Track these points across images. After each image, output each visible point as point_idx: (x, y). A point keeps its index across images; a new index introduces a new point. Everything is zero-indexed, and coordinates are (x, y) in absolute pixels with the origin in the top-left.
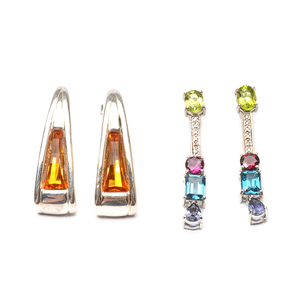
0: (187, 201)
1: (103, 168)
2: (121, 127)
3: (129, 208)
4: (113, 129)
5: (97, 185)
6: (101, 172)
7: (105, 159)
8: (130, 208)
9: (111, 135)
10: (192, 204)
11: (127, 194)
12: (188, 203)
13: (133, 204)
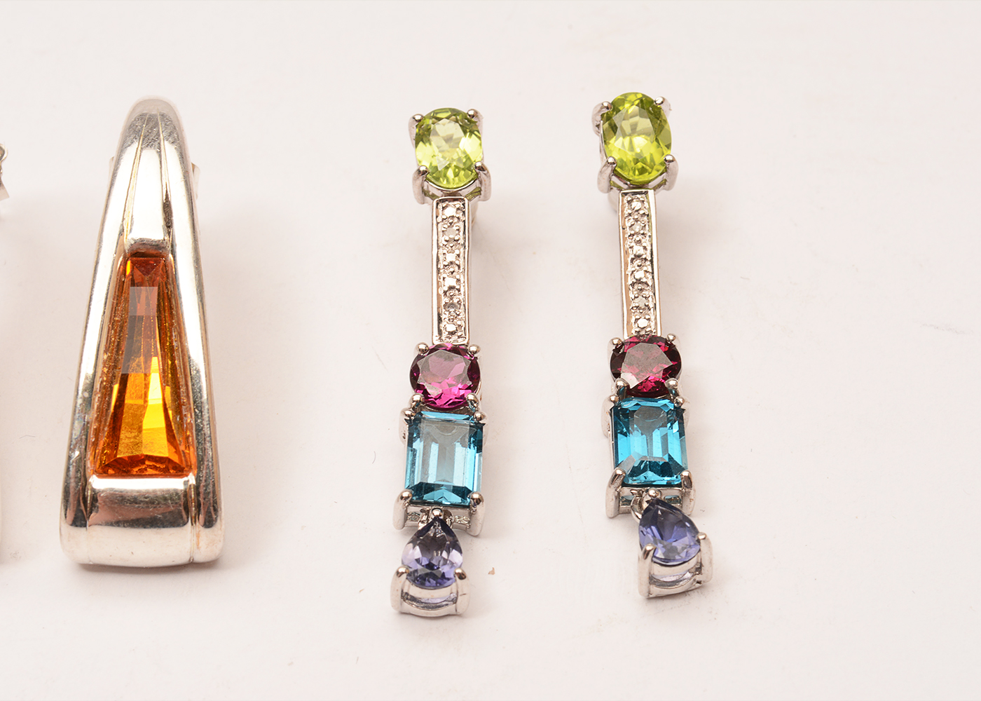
0: (412, 509)
1: (97, 385)
2: (169, 233)
3: (195, 538)
4: (142, 243)
5: (71, 449)
6: (88, 402)
7: (106, 352)
8: (198, 536)
9: (133, 264)
10: (431, 520)
11: (186, 483)
12: (415, 516)
13: (209, 523)
